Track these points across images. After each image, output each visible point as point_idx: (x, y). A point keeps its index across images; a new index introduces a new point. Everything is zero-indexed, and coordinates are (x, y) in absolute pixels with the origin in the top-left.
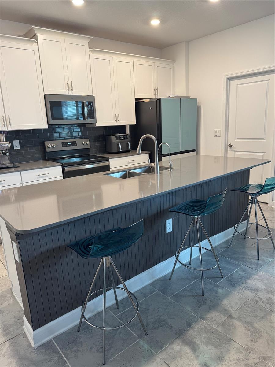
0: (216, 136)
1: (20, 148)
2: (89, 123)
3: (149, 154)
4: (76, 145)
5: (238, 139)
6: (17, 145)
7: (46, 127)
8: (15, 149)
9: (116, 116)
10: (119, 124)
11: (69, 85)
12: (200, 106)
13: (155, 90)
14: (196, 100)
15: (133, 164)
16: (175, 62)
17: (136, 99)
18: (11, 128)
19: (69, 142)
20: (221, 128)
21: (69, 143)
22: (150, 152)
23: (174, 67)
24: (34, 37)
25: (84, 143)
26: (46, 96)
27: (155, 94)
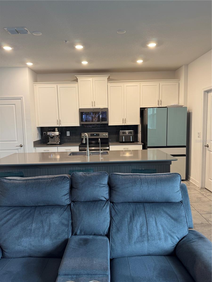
0: (198, 137)
1: (70, 135)
2: (103, 123)
3: (143, 145)
4: (99, 136)
6: (68, 134)
7: (78, 125)
8: (67, 136)
9: (123, 120)
10: (126, 124)
11: (93, 103)
12: (192, 112)
13: (159, 101)
14: (186, 107)
16: (180, 80)
17: (141, 108)
18: (61, 125)
21: (95, 135)
22: (143, 144)
23: (179, 84)
24: (77, 80)
25: (104, 135)
26: (80, 109)
27: (158, 104)
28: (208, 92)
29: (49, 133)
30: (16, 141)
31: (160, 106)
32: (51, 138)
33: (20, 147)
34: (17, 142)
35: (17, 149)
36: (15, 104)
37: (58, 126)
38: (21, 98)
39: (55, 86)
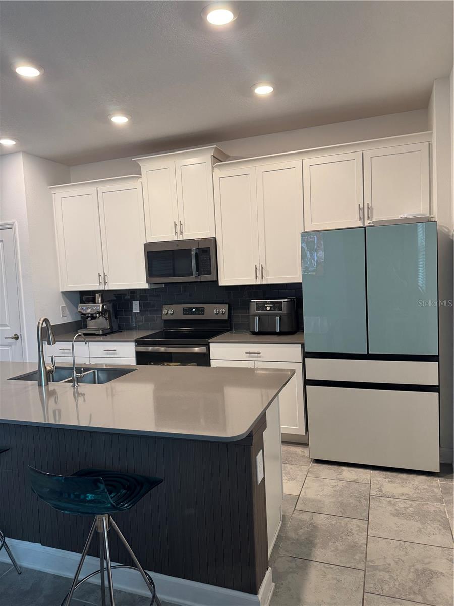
1: (139, 311)
2: (202, 280)
4: (204, 314)
6: (136, 307)
7: (146, 286)
8: (134, 312)
9: (256, 268)
10: (264, 282)
11: (178, 227)
13: (361, 209)
15: (259, 359)
16: (432, 133)
17: (303, 233)
18: (108, 287)
19: (195, 308)
21: (194, 310)
23: (430, 146)
24: (138, 171)
25: (216, 310)
26: (146, 245)
27: (361, 218)
29: (82, 306)
30: (6, 326)
33: (11, 340)
34: (8, 328)
35: (9, 345)
36: (2, 241)
37: (101, 288)
38: (12, 226)
39: (91, 189)
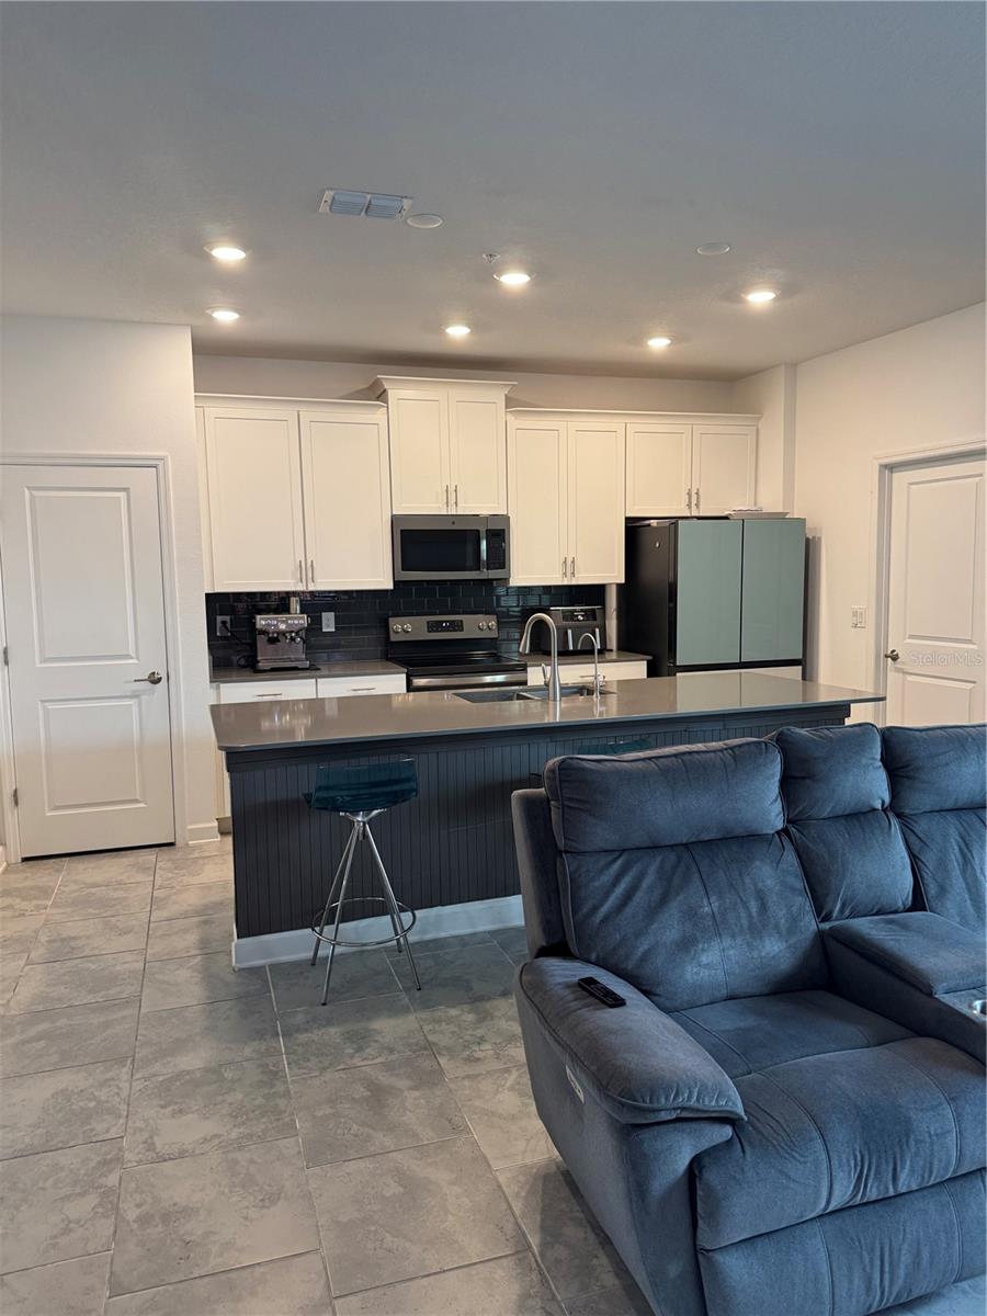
0: (856, 626)
1: (334, 630)
2: (490, 578)
3: (649, 663)
4: (462, 630)
5: (911, 637)
6: (329, 622)
7: (390, 586)
8: (324, 630)
9: (565, 562)
10: (574, 582)
11: (451, 493)
12: (820, 539)
13: (689, 494)
14: (802, 522)
16: (760, 418)
17: (628, 520)
19: (446, 622)
20: (866, 603)
21: (445, 624)
22: (650, 658)
23: (757, 430)
24: (382, 396)
25: (483, 624)
26: (395, 520)
27: (689, 506)
28: (891, 468)
29: (265, 619)
30: (128, 657)
31: (695, 514)
32: (273, 641)
33: (148, 685)
34: (134, 661)
35: (135, 696)
36: (125, 490)
37: (300, 588)
38: (160, 463)
39: (287, 412)
